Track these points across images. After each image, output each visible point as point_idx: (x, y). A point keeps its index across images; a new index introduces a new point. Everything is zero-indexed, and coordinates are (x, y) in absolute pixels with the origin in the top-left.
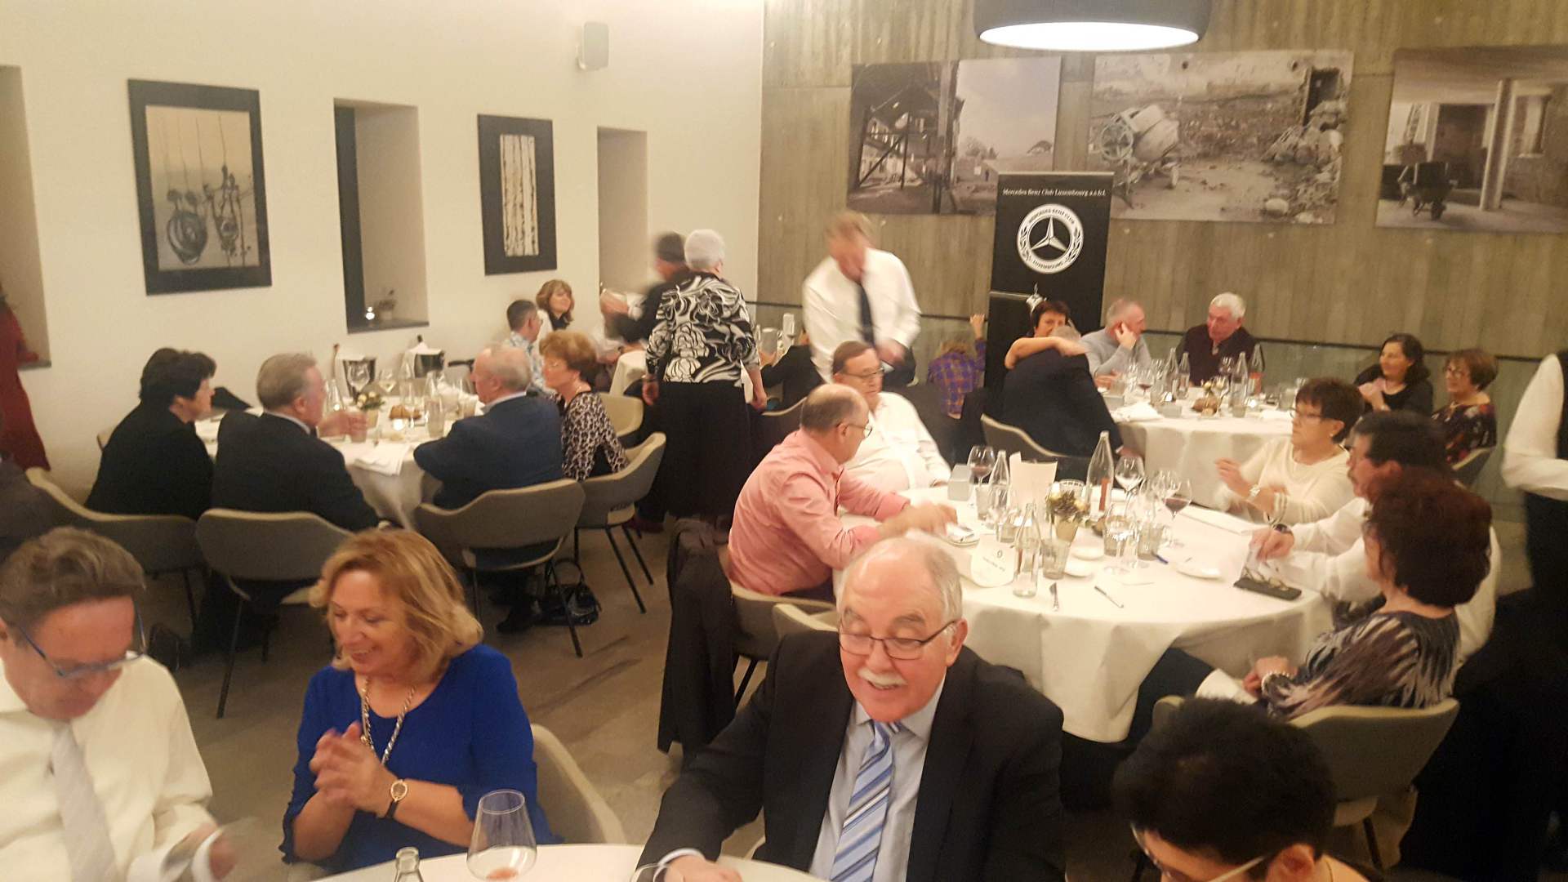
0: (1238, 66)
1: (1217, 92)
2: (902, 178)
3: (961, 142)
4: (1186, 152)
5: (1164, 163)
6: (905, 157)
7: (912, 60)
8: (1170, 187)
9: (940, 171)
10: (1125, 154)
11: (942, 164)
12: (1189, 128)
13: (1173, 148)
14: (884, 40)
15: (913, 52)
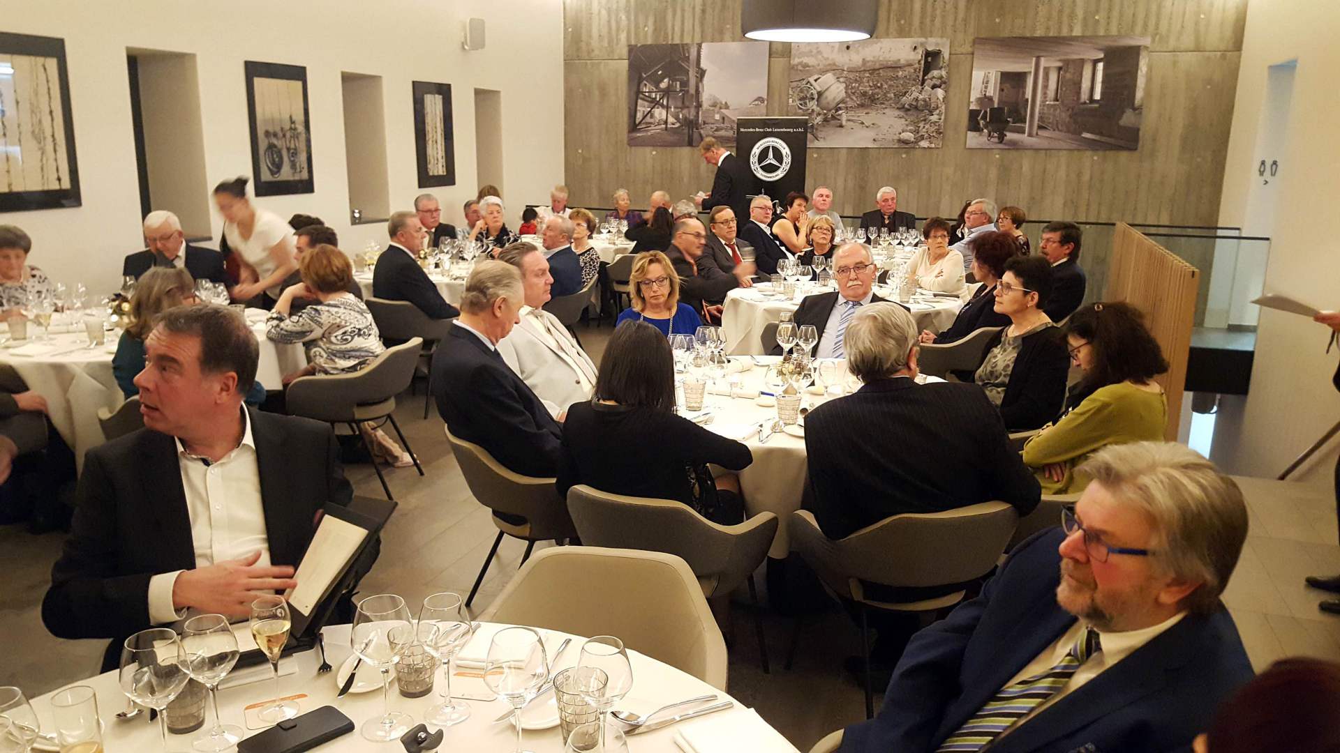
0: (881, 48)
1: (868, 64)
2: (666, 123)
3: (705, 98)
4: (850, 104)
5: (837, 111)
6: (667, 108)
7: (670, 43)
8: (841, 126)
9: (692, 117)
10: (812, 105)
11: (693, 111)
12: (852, 88)
13: (842, 101)
14: (650, 29)
15: (670, 38)
